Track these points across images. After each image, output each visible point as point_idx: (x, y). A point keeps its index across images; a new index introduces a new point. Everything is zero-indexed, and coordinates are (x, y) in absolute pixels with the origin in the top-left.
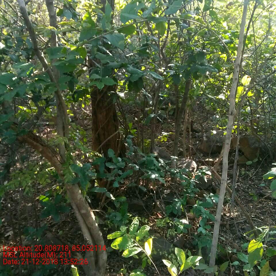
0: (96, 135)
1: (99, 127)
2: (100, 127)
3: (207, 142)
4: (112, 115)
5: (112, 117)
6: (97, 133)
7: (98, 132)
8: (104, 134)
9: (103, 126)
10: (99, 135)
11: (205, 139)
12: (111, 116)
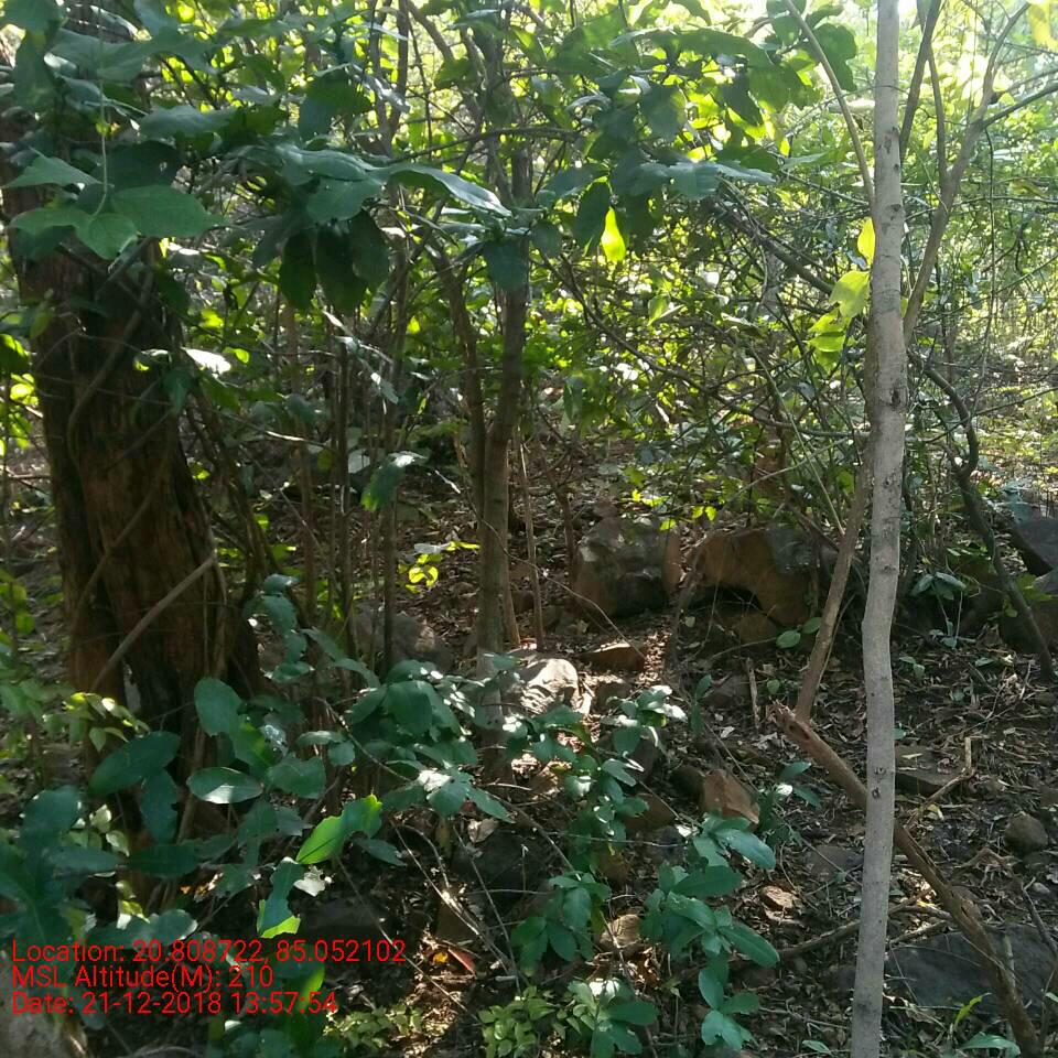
0: (85, 593)
1: (102, 549)
2: (105, 545)
3: (597, 567)
4: (167, 478)
5: (168, 490)
6: (92, 581)
7: (95, 575)
8: (133, 585)
9: (119, 539)
10: (101, 589)
11: (587, 555)
12: (163, 483)
